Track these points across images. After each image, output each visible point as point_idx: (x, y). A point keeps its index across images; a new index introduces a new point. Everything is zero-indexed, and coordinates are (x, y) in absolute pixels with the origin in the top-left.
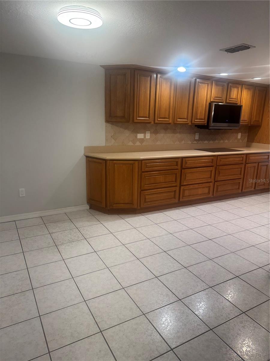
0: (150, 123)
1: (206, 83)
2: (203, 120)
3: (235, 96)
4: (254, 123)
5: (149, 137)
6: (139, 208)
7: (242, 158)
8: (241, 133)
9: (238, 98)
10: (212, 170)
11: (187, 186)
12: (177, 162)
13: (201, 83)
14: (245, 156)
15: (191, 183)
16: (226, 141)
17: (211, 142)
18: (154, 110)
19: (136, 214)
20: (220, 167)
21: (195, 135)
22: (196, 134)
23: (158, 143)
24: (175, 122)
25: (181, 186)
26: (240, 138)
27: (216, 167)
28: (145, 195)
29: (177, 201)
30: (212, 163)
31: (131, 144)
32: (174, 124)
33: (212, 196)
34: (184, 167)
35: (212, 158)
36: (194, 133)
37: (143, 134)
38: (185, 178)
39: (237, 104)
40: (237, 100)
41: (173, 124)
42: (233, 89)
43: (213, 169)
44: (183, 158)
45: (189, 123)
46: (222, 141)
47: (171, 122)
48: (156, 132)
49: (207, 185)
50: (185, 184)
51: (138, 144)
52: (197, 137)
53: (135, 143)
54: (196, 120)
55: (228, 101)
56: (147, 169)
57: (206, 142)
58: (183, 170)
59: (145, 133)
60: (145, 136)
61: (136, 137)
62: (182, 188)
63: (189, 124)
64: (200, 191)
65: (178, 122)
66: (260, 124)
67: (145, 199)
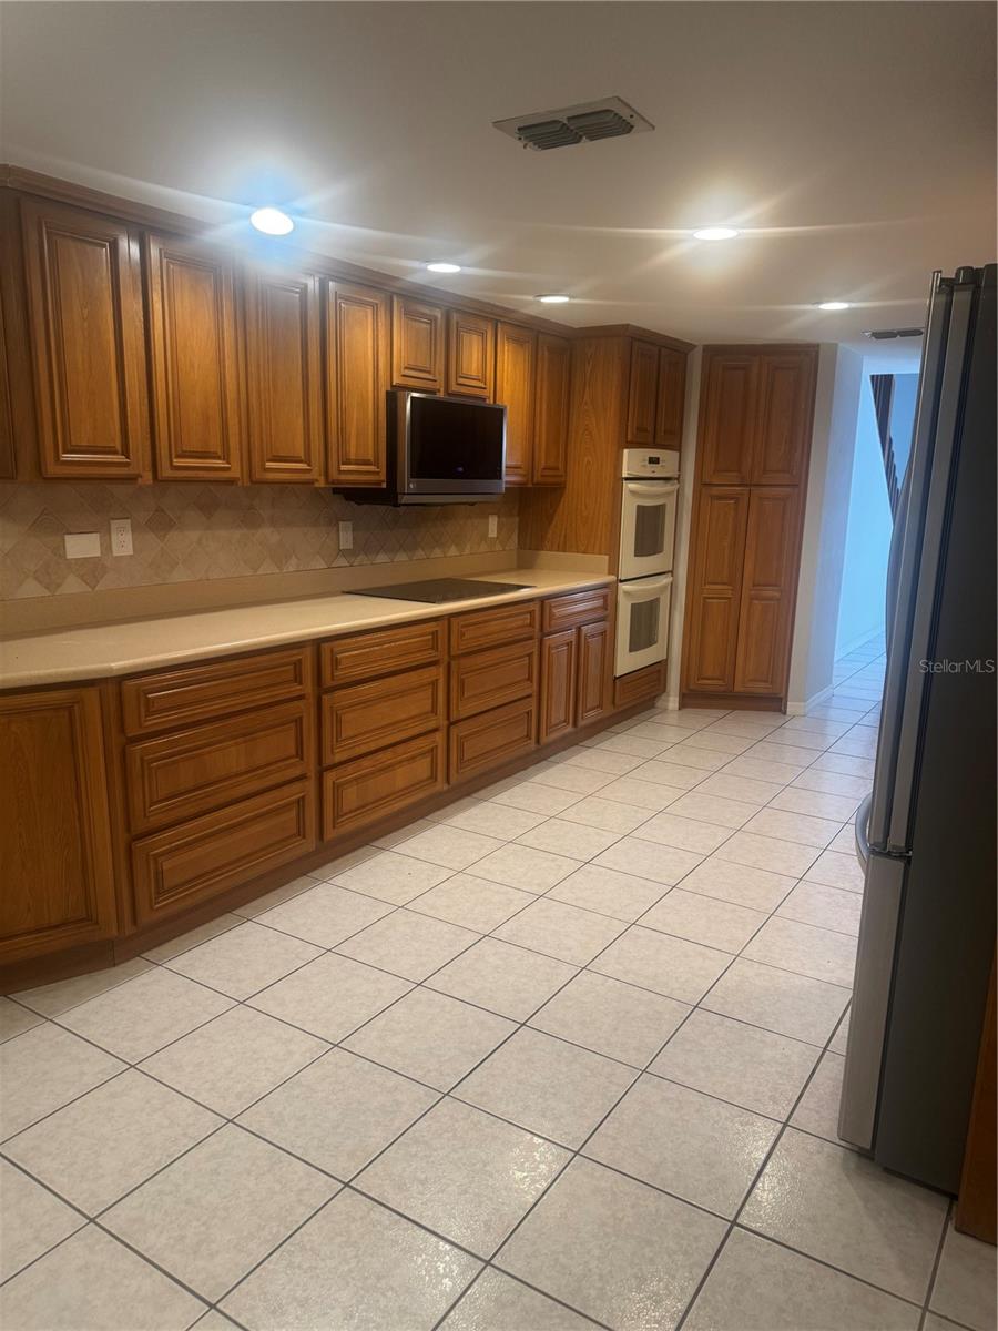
0: (132, 479)
1: (368, 304)
2: (371, 464)
3: (474, 365)
4: (542, 476)
5: (128, 550)
6: (129, 930)
7: (528, 616)
8: (499, 517)
9: (488, 375)
10: (437, 680)
11: (350, 768)
12: (298, 665)
13: (347, 299)
14: (536, 607)
15: (364, 749)
16: (453, 551)
17: (402, 557)
18: (146, 414)
19: (114, 965)
20: (466, 662)
21: (338, 531)
22: (341, 524)
23: (180, 576)
24: (258, 475)
25: (322, 771)
26: (495, 536)
27: (449, 665)
28: (156, 857)
29: (310, 844)
30: (432, 648)
31: (32, 589)
32: (251, 481)
33: (446, 787)
34: (328, 682)
35: (432, 627)
36: (334, 522)
37: (95, 537)
38: (339, 733)
39: (484, 400)
40: (482, 385)
41: (247, 483)
42: (466, 337)
43: (439, 673)
44: (319, 643)
45: (317, 480)
46: (438, 552)
47: (238, 475)
48: (160, 523)
49: (423, 744)
50: (338, 758)
51: (72, 585)
52: (346, 539)
53: (59, 586)
54: (343, 467)
55: (454, 388)
56: (153, 722)
57: (382, 558)
58: (325, 697)
59: (104, 530)
60: (107, 547)
61: (60, 550)
62: (329, 778)
63: (317, 485)
64: (401, 778)
65: (270, 476)
66: (563, 479)
67: (159, 874)
